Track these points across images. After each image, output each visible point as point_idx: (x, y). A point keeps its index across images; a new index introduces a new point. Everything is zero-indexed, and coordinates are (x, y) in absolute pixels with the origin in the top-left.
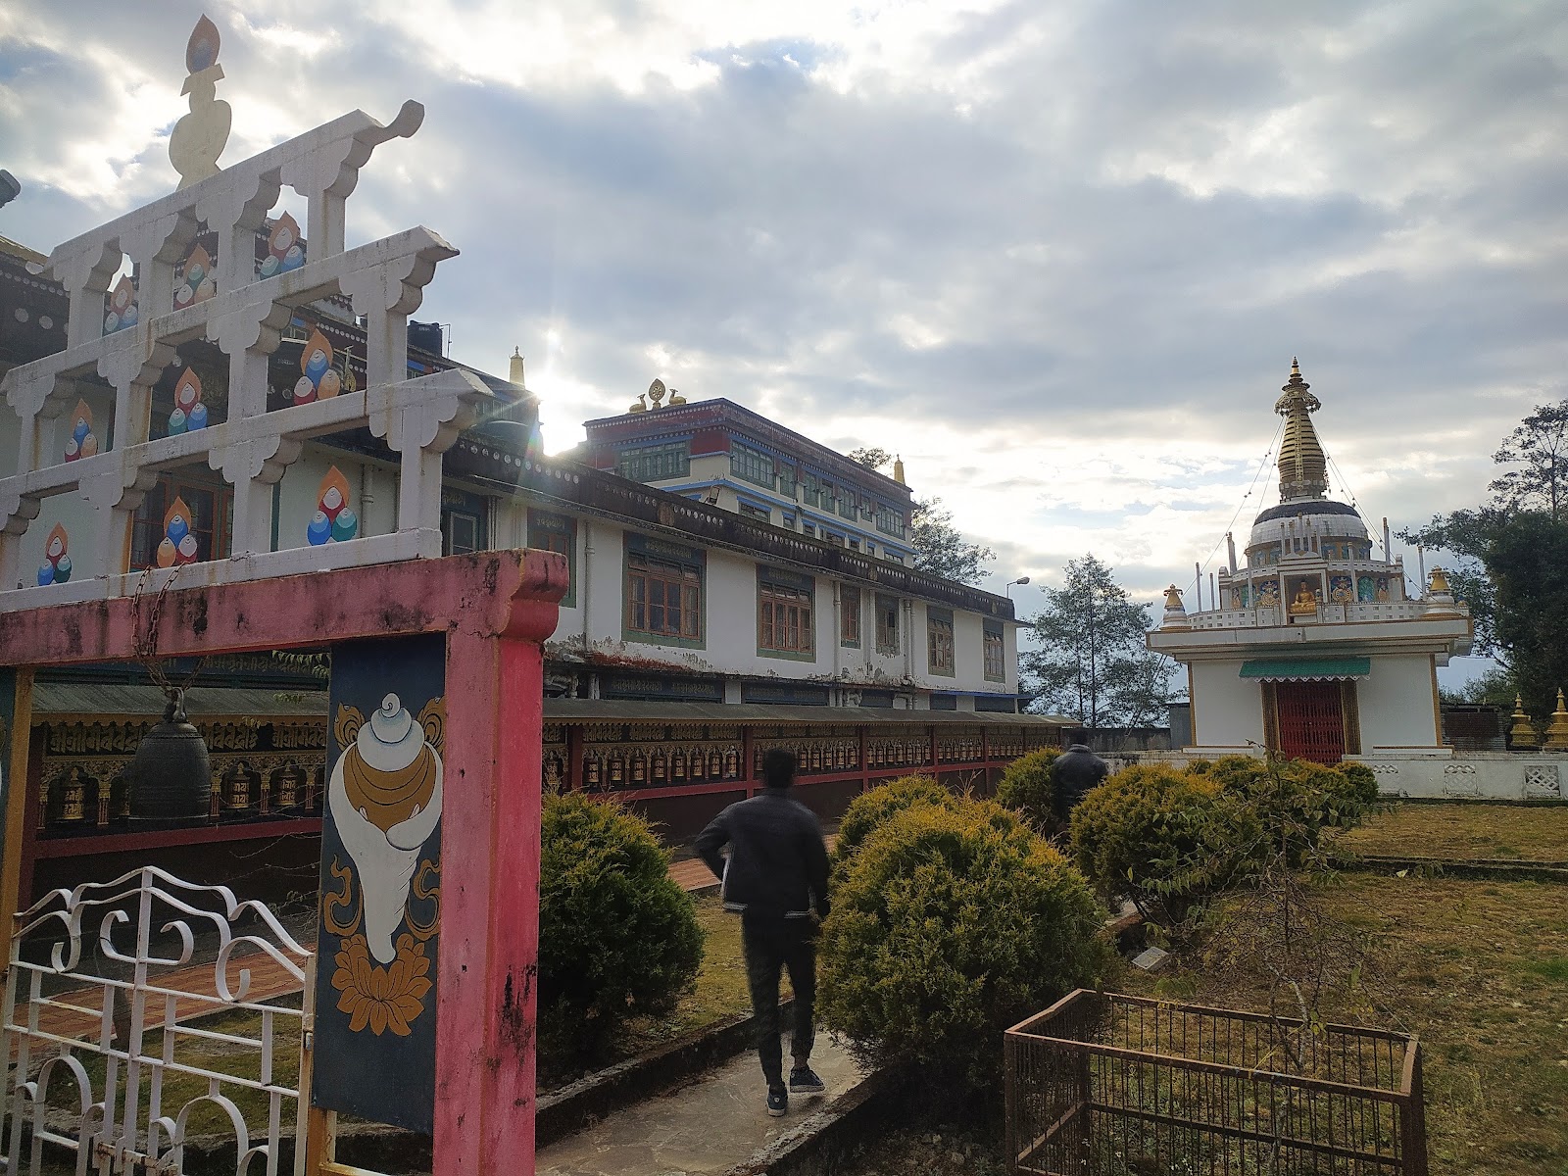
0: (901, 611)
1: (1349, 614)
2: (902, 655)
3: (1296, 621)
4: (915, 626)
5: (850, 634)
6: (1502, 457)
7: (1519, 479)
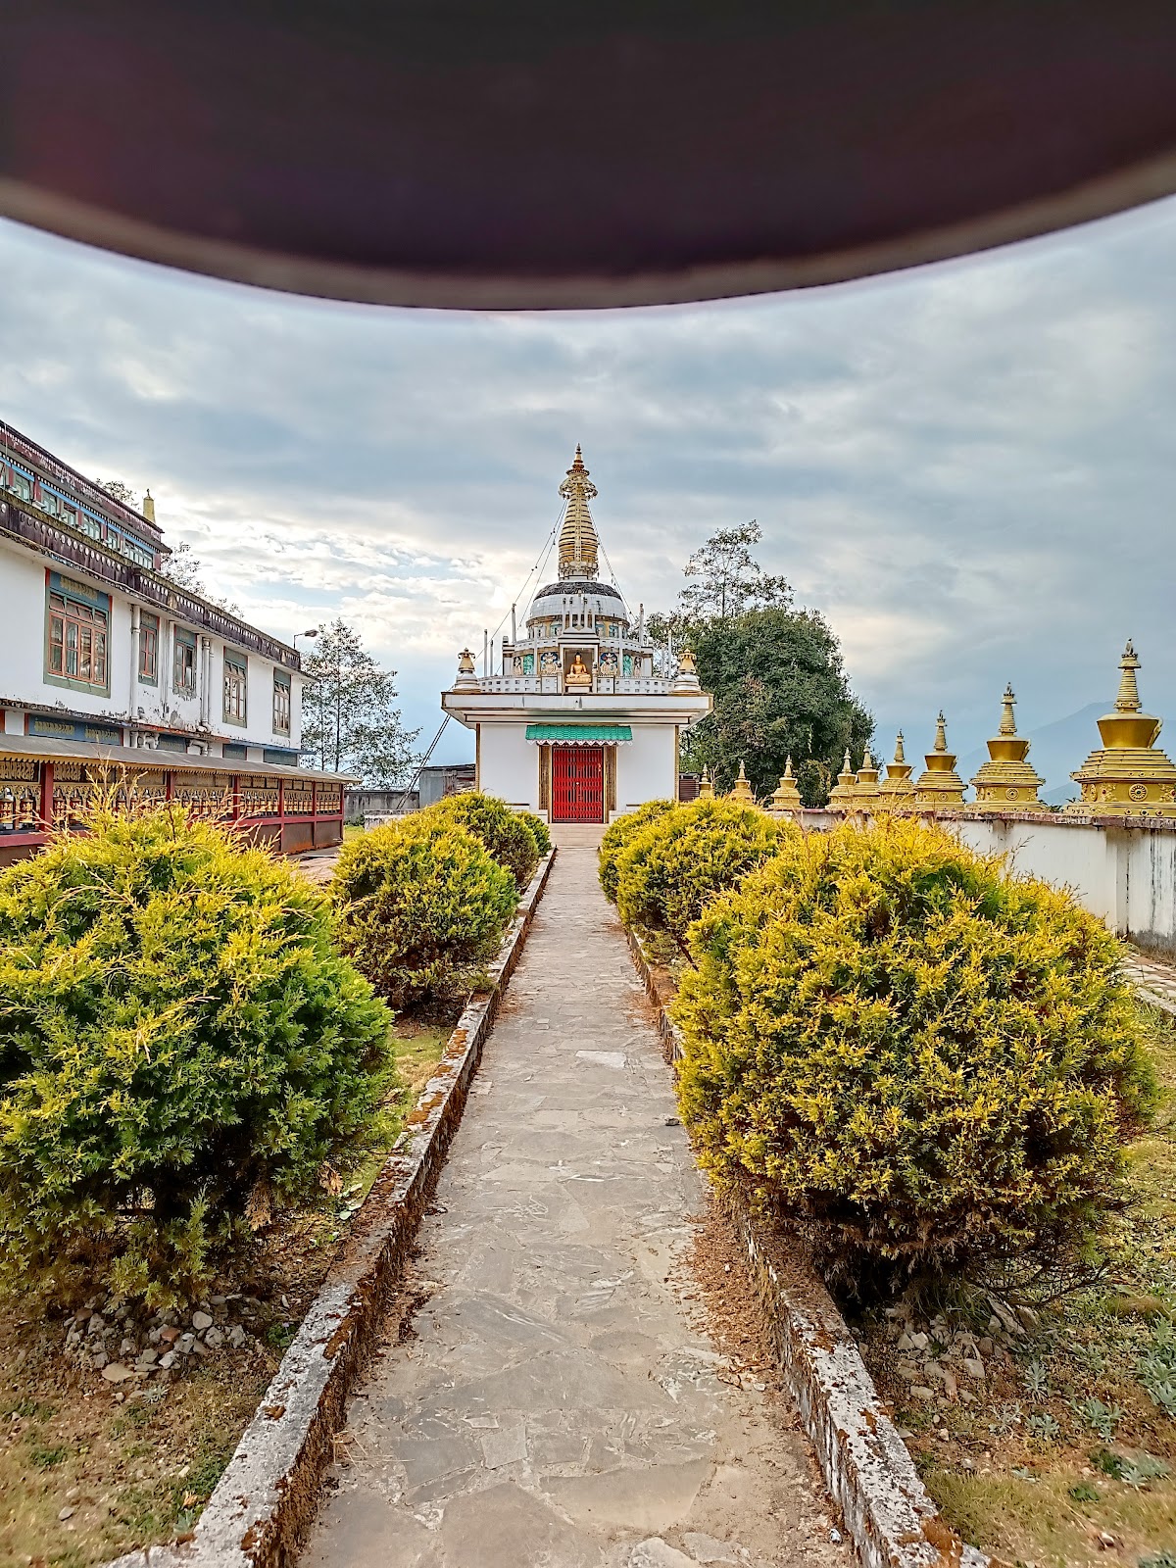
0: (199, 647)
1: (617, 687)
2: (198, 698)
3: (570, 690)
4: (212, 663)
5: (148, 670)
6: (690, 571)
7: (700, 590)
